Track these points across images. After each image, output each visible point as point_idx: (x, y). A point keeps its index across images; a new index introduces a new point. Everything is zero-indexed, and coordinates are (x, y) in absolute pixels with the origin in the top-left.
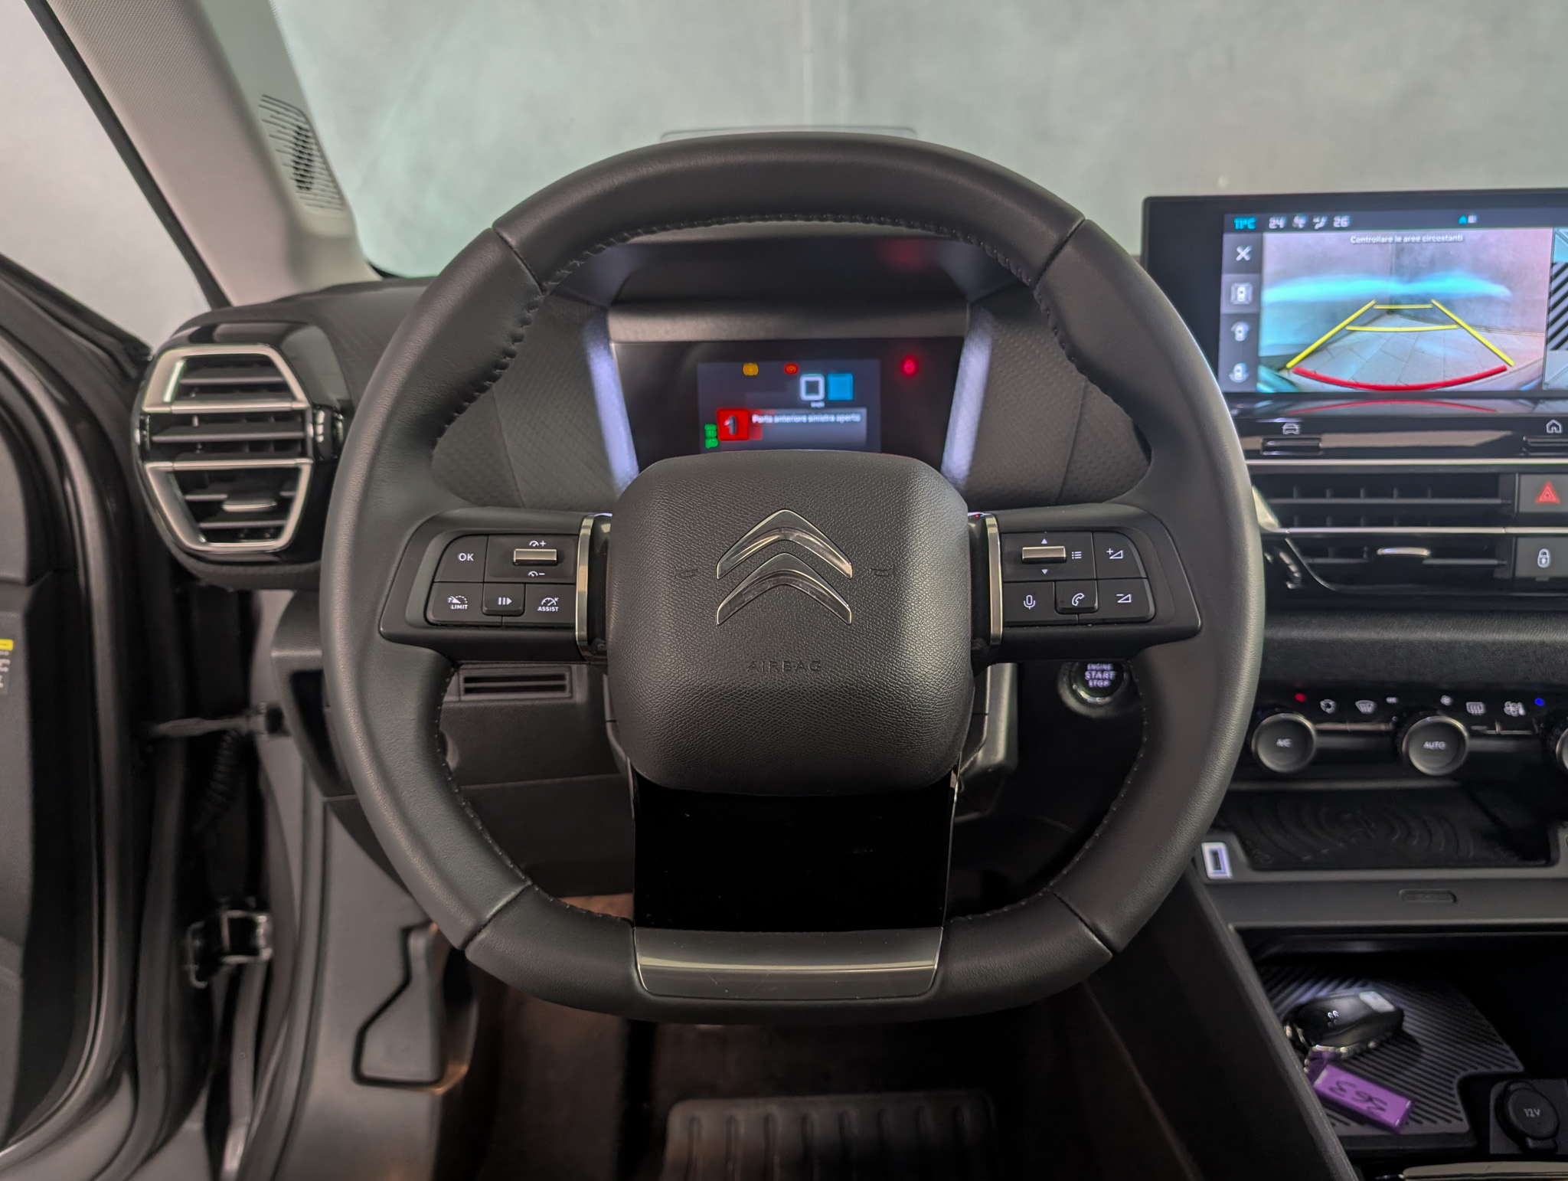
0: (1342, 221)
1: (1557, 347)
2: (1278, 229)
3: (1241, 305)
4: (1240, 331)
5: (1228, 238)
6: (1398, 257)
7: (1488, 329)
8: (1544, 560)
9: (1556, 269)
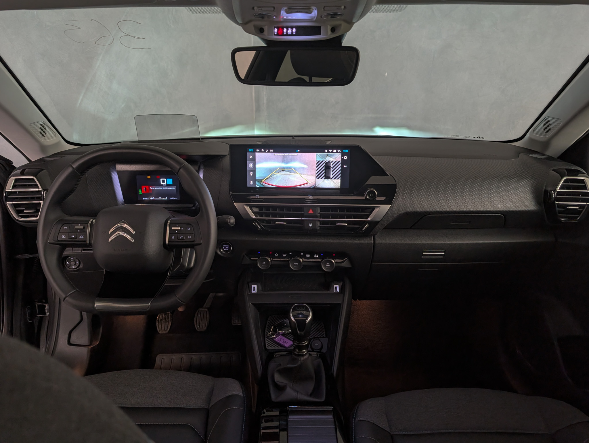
0: (272, 150)
1: (318, 179)
2: (258, 152)
3: (251, 168)
4: (251, 174)
5: (248, 153)
6: (284, 159)
7: (303, 174)
8: (311, 225)
9: (317, 162)
